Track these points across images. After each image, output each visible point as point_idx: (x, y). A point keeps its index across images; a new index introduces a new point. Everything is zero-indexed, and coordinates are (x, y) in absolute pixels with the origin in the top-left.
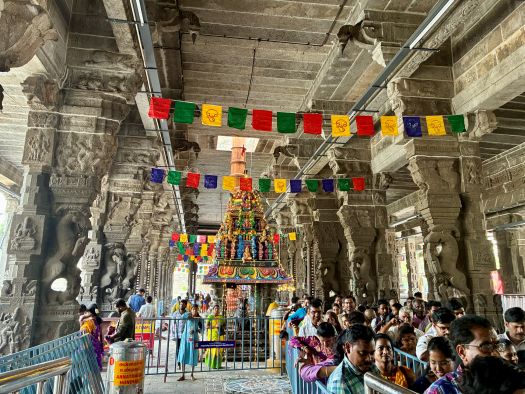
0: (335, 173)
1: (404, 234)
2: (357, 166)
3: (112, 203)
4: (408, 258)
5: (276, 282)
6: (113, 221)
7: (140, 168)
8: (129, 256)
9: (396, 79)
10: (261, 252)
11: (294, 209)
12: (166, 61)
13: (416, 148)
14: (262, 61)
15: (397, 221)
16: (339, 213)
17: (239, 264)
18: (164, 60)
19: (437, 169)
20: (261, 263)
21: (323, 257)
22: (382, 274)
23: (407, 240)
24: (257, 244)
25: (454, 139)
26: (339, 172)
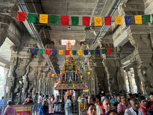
0: (100, 48)
1: (126, 71)
2: (109, 45)
3: (19, 62)
4: (128, 79)
5: (81, 88)
6: (19, 68)
7: (29, 49)
8: (30, 81)
9: (121, 4)
10: (76, 78)
11: (88, 63)
12: (36, 9)
13: (131, 30)
14: (71, 8)
15: (124, 66)
16: (103, 62)
17: (68, 83)
18: (35, 8)
19: (141, 38)
20: (76, 82)
21: (98, 79)
22: (120, 84)
23: (128, 73)
24: (74, 75)
25: (147, 26)
26: (102, 47)
